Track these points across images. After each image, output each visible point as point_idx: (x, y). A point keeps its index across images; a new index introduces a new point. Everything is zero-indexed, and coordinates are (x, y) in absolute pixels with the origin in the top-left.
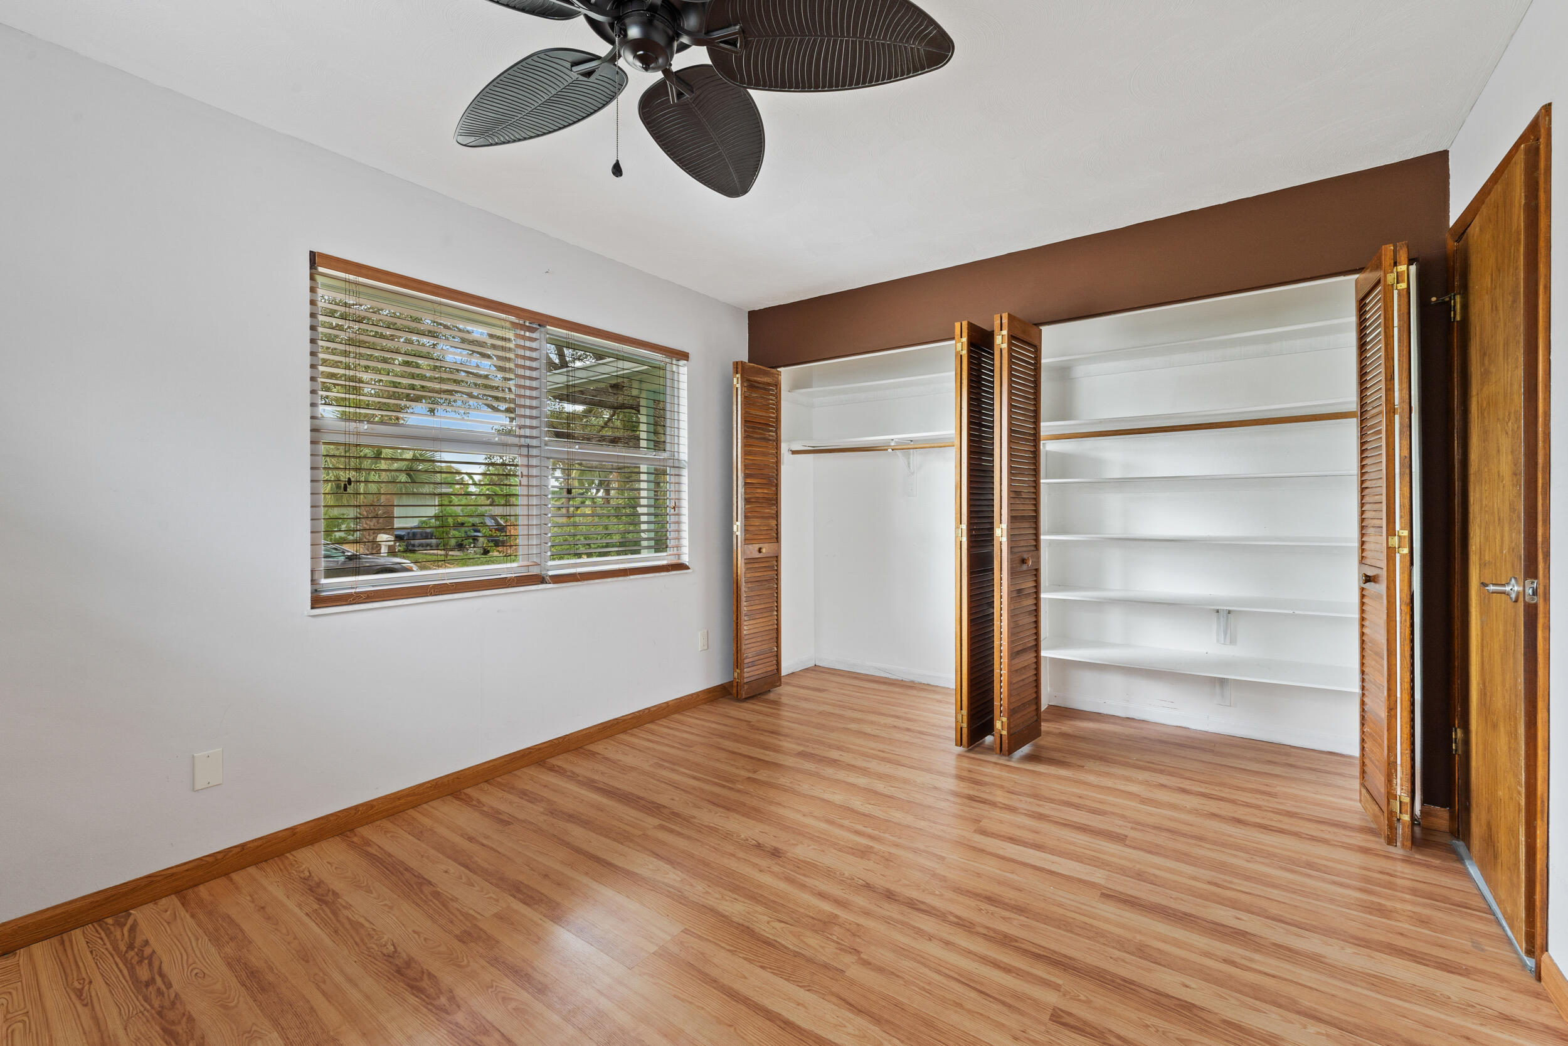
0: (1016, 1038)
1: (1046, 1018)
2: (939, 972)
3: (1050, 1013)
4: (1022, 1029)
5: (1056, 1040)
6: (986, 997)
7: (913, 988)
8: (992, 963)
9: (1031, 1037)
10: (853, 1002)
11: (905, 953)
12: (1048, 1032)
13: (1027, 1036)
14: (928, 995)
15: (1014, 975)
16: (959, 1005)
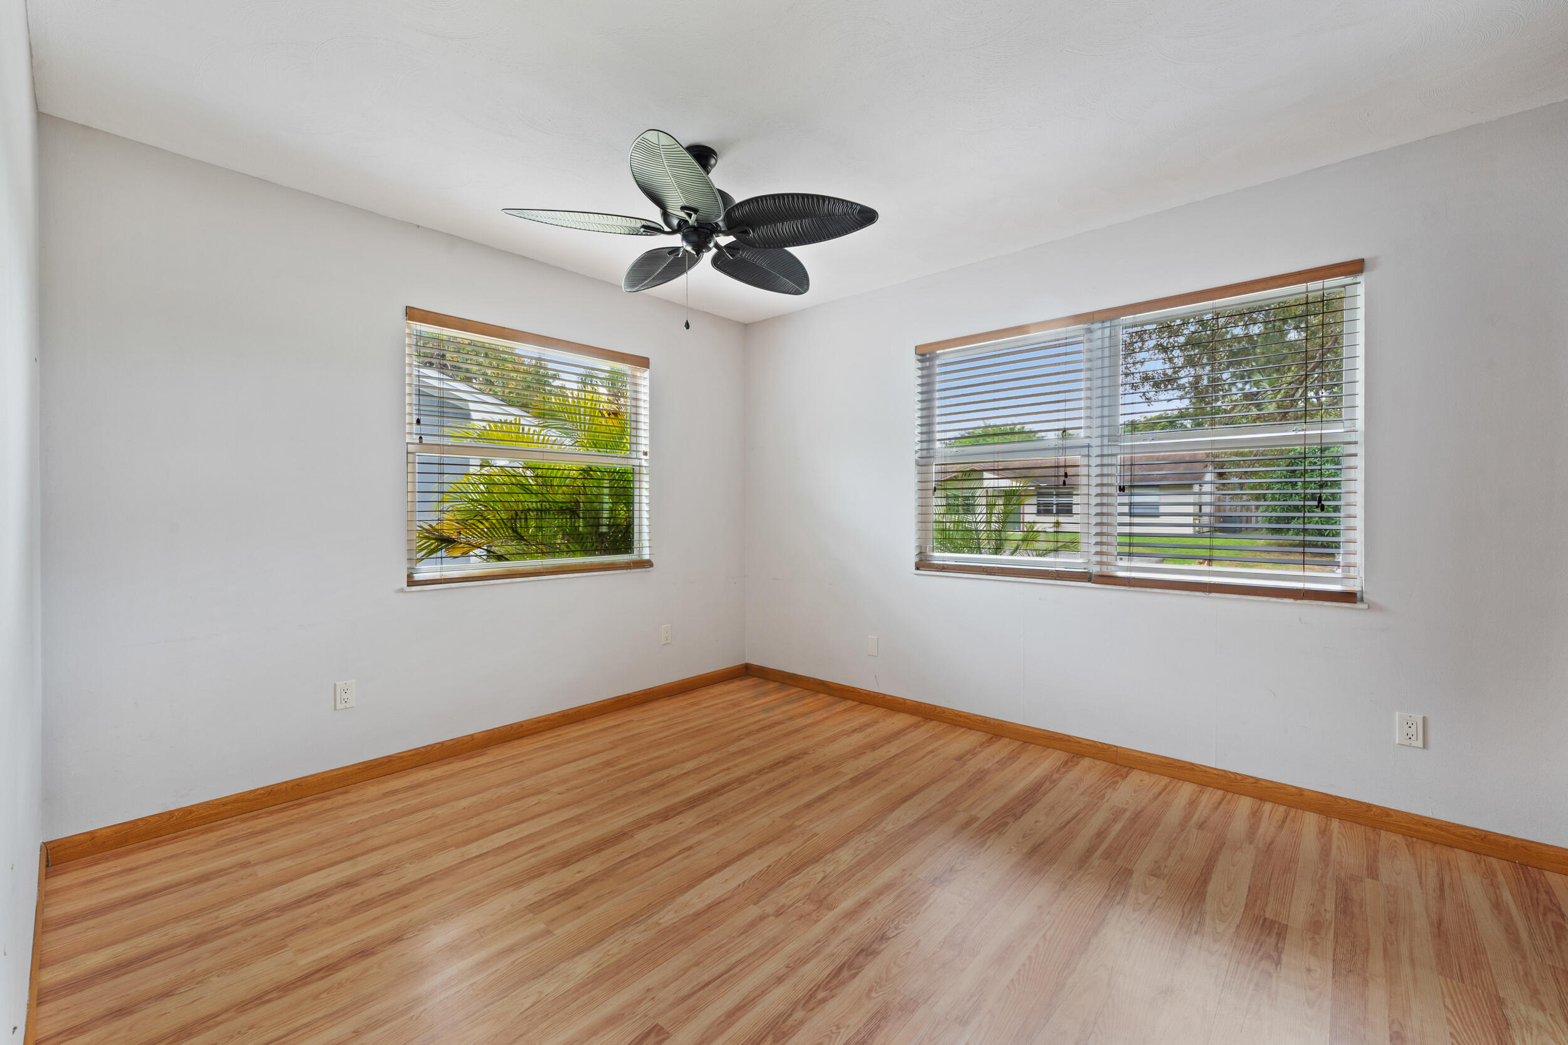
0: (648, 990)
1: (662, 1022)
2: (740, 961)
3: (665, 1028)
4: (656, 999)
5: (635, 1019)
6: (700, 986)
7: (725, 941)
8: (744, 1006)
9: (645, 1001)
10: (720, 905)
11: (771, 945)
12: (646, 1016)
13: (648, 999)
14: (715, 947)
15: (722, 1019)
16: (697, 964)
